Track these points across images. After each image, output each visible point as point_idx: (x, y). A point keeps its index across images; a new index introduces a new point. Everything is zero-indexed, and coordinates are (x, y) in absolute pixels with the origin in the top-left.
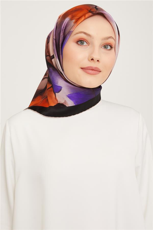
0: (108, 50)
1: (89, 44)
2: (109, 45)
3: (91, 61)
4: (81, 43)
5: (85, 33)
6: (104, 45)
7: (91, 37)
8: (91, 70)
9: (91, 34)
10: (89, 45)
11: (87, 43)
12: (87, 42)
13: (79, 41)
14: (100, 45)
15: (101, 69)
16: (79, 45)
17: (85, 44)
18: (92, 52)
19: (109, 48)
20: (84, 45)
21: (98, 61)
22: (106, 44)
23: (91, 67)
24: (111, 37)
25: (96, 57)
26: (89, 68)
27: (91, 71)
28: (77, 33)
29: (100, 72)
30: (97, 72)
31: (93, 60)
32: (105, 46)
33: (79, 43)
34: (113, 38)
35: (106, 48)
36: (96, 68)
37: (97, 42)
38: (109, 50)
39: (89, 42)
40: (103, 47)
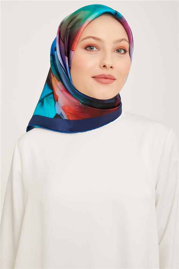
0: (121, 54)
1: (100, 49)
2: (123, 49)
3: (103, 68)
4: (90, 49)
5: (94, 38)
6: (117, 49)
7: (101, 42)
8: (104, 78)
9: (100, 38)
10: (99, 51)
11: (97, 49)
12: (97, 47)
13: (87, 47)
14: (112, 49)
15: (116, 77)
16: (88, 50)
17: (95, 49)
18: (104, 58)
19: (123, 52)
20: (94, 51)
21: (111, 67)
22: (119, 48)
23: (103, 75)
24: (124, 39)
25: (108, 63)
26: (101, 77)
27: (104, 80)
28: (85, 39)
29: (115, 80)
30: (111, 80)
31: (105, 67)
32: (118, 51)
33: (88, 48)
34: (126, 40)
35: (120, 52)
36: (109, 75)
37: (109, 47)
38: (123, 54)
39: (99, 47)
40: (116, 51)
